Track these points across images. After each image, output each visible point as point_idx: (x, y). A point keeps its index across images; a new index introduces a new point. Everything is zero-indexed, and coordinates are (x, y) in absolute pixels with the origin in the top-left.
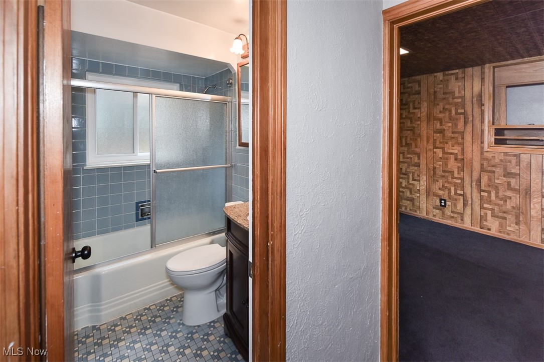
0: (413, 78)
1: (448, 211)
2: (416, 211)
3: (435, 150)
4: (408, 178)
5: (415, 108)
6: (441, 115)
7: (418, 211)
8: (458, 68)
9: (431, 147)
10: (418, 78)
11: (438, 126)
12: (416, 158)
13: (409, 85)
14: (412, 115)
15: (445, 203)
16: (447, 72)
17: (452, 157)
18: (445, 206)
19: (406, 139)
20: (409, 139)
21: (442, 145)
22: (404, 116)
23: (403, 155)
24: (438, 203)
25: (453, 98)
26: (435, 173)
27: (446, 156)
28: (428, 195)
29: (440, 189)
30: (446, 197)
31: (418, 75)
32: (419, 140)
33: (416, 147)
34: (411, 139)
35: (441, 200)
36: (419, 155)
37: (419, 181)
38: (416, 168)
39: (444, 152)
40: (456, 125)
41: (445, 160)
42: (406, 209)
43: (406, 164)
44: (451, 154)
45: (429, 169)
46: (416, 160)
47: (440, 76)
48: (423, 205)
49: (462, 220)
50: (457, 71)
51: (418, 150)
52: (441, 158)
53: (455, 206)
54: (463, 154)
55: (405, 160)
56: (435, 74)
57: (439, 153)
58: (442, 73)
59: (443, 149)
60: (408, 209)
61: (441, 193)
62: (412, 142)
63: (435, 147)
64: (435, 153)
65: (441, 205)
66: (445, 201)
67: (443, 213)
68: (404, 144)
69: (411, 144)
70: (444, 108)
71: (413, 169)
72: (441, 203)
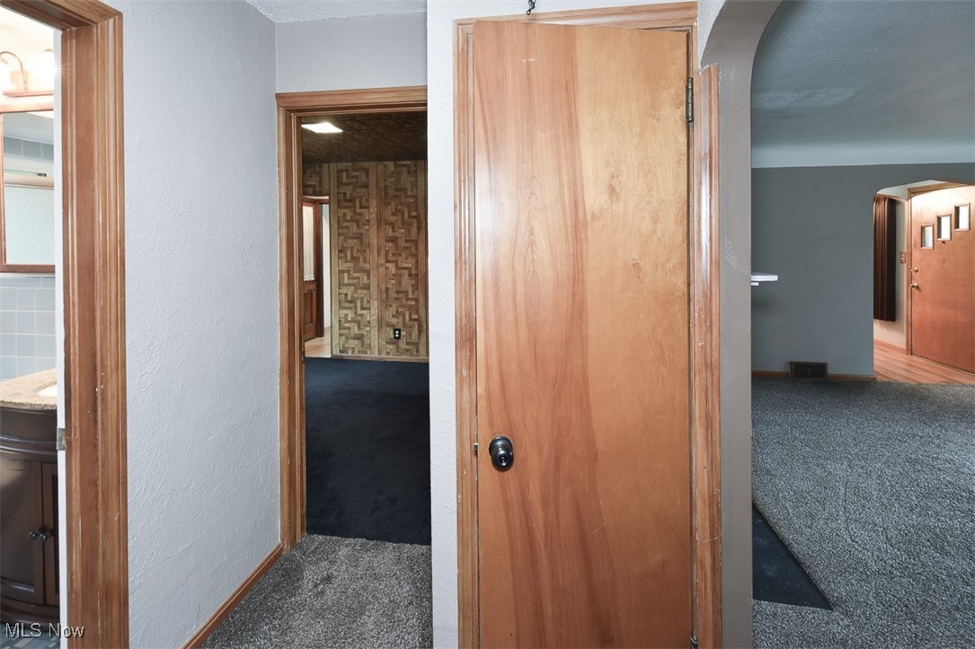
0: (359, 164)
1: (403, 345)
2: (366, 353)
3: (387, 265)
4: (356, 307)
5: (361, 207)
6: (393, 219)
7: (369, 352)
8: (411, 160)
9: (383, 261)
10: (365, 164)
11: (390, 233)
12: (365, 277)
13: (355, 174)
14: (358, 217)
15: (399, 334)
16: (398, 162)
17: (406, 272)
18: (399, 338)
19: (352, 251)
20: (355, 251)
21: (394, 258)
22: (348, 218)
23: (349, 275)
24: (392, 336)
25: (406, 197)
26: (387, 296)
27: (399, 272)
28: (380, 328)
29: (393, 316)
30: (400, 326)
31: (365, 161)
32: (368, 251)
33: (365, 262)
34: (358, 251)
35: (395, 330)
36: (368, 273)
37: (369, 309)
38: (365, 291)
39: (398, 268)
40: (409, 232)
41: (398, 277)
42: (353, 352)
43: (352, 287)
44: (405, 268)
45: (381, 291)
46: (365, 280)
47: (390, 165)
48: (375, 343)
49: (417, 351)
50: (409, 162)
51: (367, 266)
52: (394, 275)
53: (410, 334)
54: (417, 268)
55: (351, 281)
56: (386, 163)
57: (392, 266)
58: (392, 162)
59: (396, 262)
60: (356, 352)
61: (394, 321)
62: (359, 254)
63: (388, 261)
64: (387, 268)
65: (395, 338)
66: (399, 330)
67: (398, 348)
68: (349, 258)
69: (359, 258)
70: (396, 209)
71: (361, 294)
72: (395, 334)
